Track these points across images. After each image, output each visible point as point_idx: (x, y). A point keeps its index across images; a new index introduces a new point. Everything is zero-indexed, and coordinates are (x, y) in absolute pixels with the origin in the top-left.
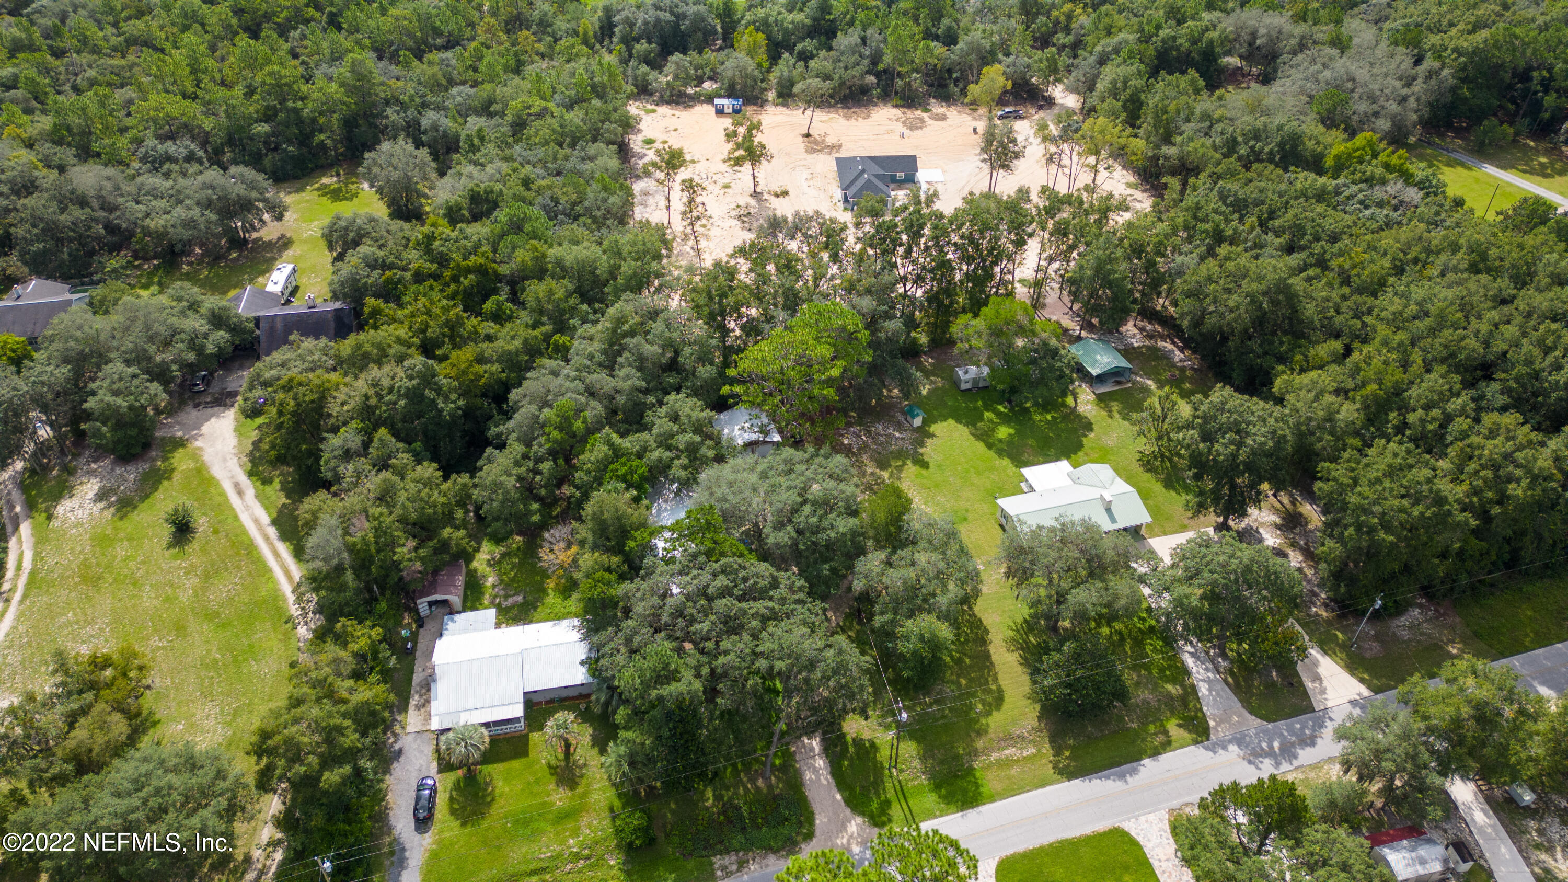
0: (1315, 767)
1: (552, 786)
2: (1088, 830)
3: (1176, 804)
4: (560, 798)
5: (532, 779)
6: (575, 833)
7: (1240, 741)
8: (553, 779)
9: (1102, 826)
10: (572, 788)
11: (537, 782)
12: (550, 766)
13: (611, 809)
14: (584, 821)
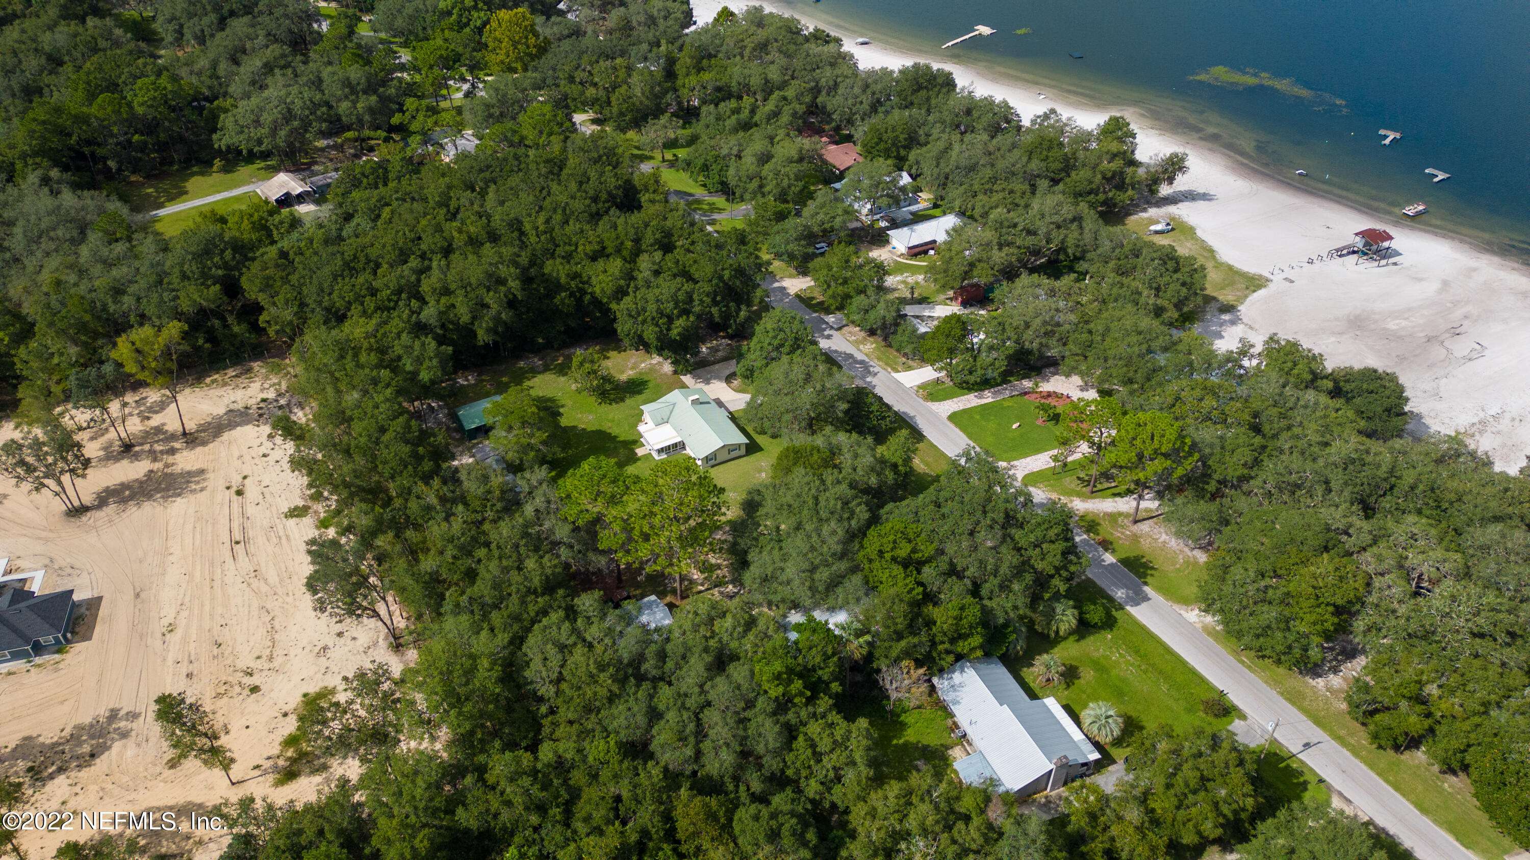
0: (867, 355)
1: (1082, 681)
2: (957, 430)
3: (921, 401)
4: (1087, 675)
5: (1084, 696)
6: (1107, 658)
7: (863, 378)
8: (1076, 681)
9: (952, 426)
10: (1076, 668)
11: (1084, 692)
12: (1068, 686)
13: (1078, 641)
14: (1096, 655)
